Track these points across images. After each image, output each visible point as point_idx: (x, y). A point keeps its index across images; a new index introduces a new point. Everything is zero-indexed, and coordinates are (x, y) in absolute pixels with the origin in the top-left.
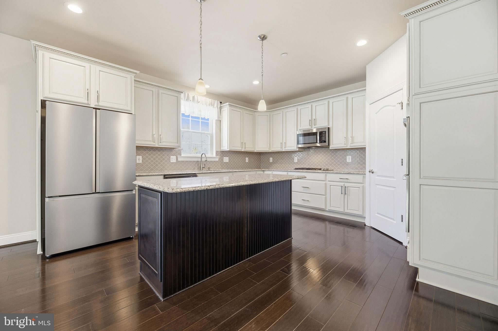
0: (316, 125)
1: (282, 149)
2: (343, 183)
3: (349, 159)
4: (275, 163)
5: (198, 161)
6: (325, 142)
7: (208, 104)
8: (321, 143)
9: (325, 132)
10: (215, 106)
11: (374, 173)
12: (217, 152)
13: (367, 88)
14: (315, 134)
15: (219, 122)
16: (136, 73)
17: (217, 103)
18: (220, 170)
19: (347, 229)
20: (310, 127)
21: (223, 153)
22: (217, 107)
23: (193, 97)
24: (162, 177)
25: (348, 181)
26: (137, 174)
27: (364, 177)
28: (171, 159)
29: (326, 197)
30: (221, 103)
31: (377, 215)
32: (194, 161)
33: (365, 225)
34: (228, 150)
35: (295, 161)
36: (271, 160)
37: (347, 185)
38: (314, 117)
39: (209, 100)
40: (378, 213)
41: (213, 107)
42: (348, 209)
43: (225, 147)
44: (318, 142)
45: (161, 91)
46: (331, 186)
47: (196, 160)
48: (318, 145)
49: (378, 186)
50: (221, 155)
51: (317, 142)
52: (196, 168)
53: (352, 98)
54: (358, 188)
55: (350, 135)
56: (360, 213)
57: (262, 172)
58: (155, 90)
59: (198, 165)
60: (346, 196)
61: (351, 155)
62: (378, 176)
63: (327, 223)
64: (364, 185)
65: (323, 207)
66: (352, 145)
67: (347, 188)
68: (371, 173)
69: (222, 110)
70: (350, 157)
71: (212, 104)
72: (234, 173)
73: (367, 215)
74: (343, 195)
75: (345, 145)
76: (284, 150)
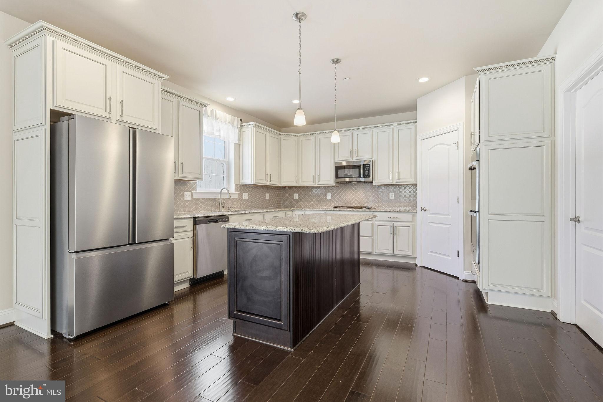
0: (357, 157)
1: (314, 183)
2: (392, 223)
3: (392, 196)
4: (301, 200)
5: (215, 199)
6: (369, 176)
7: (228, 122)
8: (365, 177)
9: (370, 165)
10: (235, 124)
11: (426, 211)
12: (236, 186)
13: (417, 120)
14: (358, 167)
15: (239, 146)
16: (164, 78)
17: (237, 120)
18: (246, 209)
19: (396, 272)
20: (351, 159)
21: (243, 188)
22: (237, 126)
23: (212, 111)
24: (192, 220)
25: (398, 220)
26: (175, 217)
27: (414, 216)
28: (185, 196)
29: (373, 239)
30: (241, 121)
31: (429, 253)
32: (211, 199)
33: (416, 266)
34: (253, 184)
35: (328, 198)
36: (296, 196)
37: (396, 224)
38: (355, 148)
39: (229, 117)
40: (431, 252)
41: (233, 126)
42: (398, 249)
43: (249, 179)
44: (362, 176)
45: (182, 102)
46: (379, 226)
47: (213, 196)
48: (362, 179)
49: (431, 224)
50: (240, 190)
51: (360, 177)
52: (214, 208)
53: (398, 130)
54: (408, 227)
55: (396, 170)
56: (410, 253)
57: (291, 213)
58: (175, 100)
59: (215, 204)
60: (395, 236)
61: (395, 192)
62: (431, 214)
63: (374, 267)
64: (414, 223)
65: (370, 250)
66: (398, 181)
67: (396, 227)
68: (423, 211)
69: (242, 130)
70: (393, 194)
71: (232, 122)
72: (264, 214)
73: (418, 255)
74: (392, 235)
75: (391, 181)
76: (317, 185)
